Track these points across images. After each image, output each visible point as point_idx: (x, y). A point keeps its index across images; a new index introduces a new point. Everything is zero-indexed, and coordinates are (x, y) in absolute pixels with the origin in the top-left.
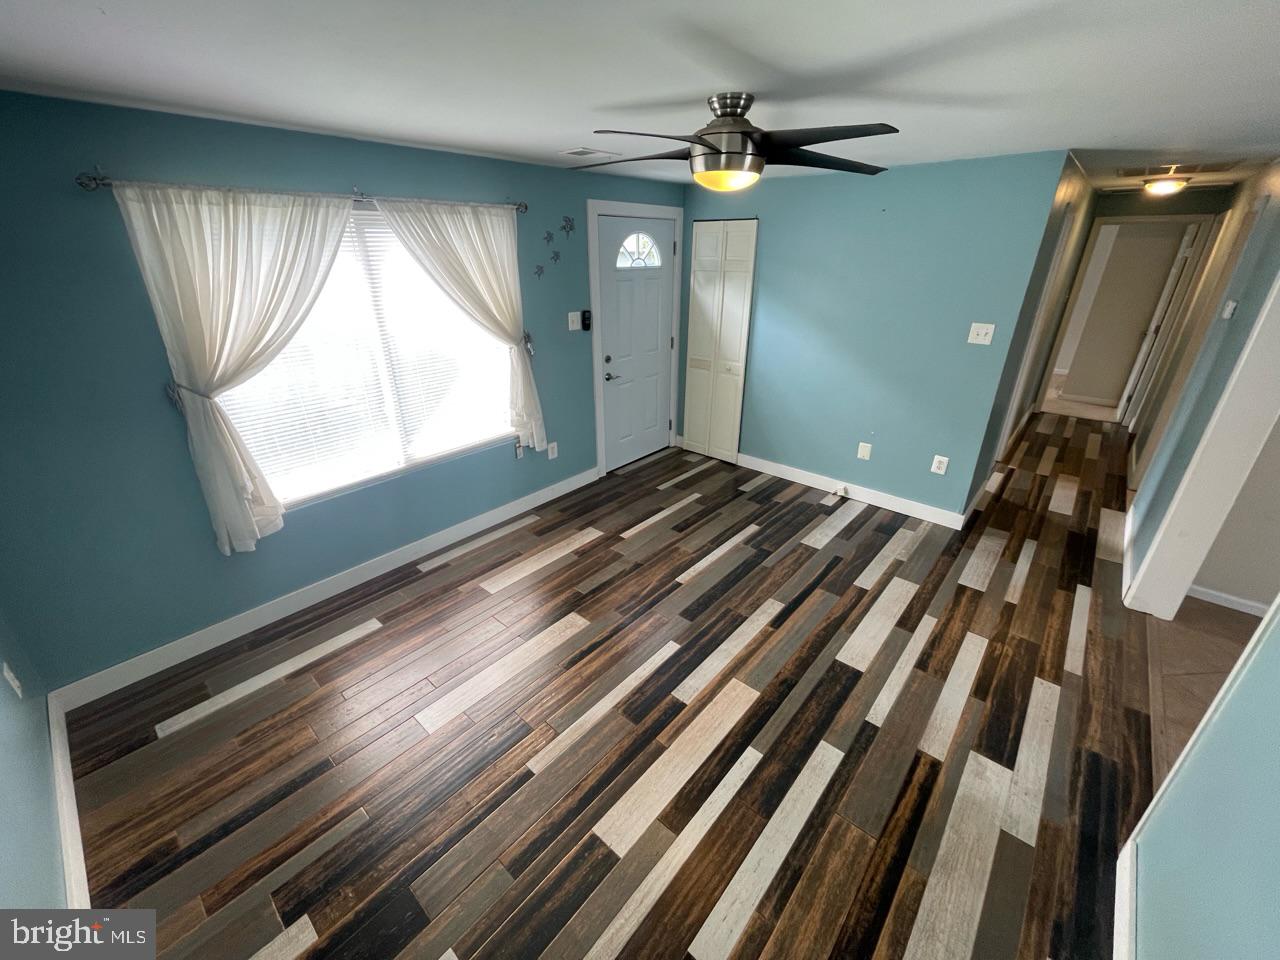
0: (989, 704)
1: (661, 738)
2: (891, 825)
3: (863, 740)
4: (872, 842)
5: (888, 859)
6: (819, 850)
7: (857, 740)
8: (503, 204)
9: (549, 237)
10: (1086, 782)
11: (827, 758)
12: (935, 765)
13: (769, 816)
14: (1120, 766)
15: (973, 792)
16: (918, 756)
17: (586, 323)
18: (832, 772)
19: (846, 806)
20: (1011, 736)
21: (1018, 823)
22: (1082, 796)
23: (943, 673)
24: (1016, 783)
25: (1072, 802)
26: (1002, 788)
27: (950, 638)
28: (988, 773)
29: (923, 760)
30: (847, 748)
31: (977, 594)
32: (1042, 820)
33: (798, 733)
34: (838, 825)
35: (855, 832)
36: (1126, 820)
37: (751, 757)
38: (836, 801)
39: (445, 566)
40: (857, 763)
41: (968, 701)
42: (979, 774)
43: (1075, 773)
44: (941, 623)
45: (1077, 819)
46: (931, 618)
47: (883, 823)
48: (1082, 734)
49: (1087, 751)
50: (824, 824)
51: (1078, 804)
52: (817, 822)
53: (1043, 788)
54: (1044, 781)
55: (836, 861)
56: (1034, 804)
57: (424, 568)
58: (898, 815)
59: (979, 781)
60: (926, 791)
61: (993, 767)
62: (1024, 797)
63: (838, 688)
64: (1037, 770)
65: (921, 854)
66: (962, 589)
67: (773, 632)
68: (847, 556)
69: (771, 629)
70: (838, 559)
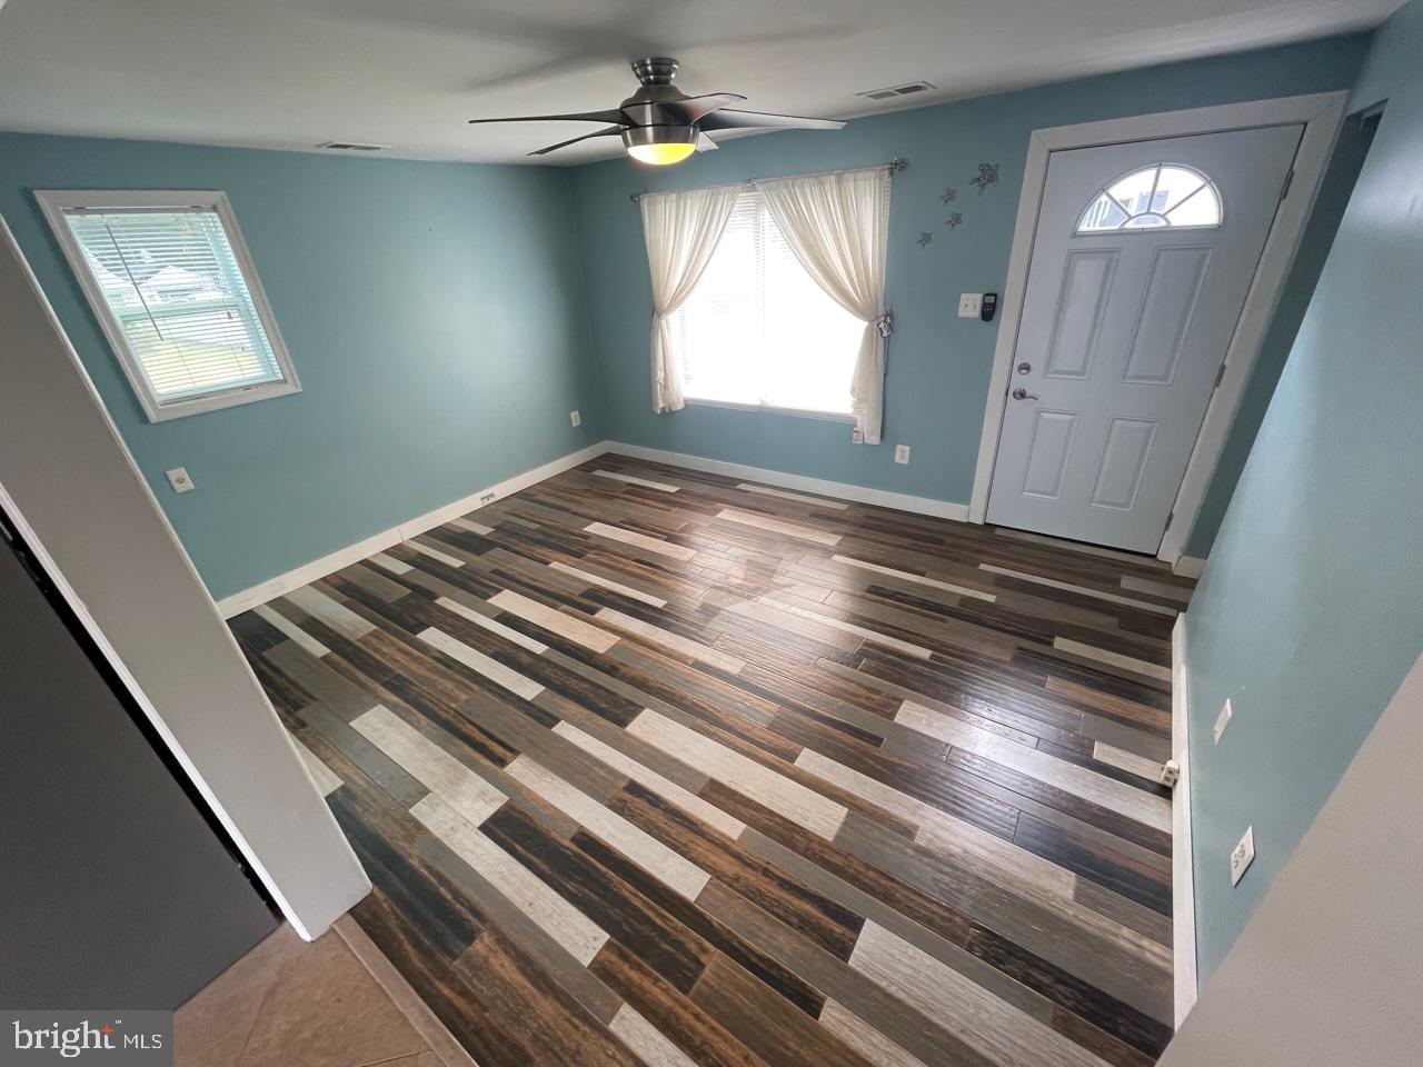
0: (568, 843)
1: (565, 607)
2: (460, 718)
3: (539, 714)
4: (454, 706)
5: (439, 712)
6: (458, 677)
7: (540, 710)
8: (873, 166)
9: (950, 196)
10: (444, 899)
11: (529, 689)
12: (502, 763)
13: (491, 656)
14: (446, 960)
15: (468, 784)
16: (515, 753)
17: (989, 312)
18: (514, 691)
19: (485, 697)
20: (519, 848)
21: (431, 807)
22: (433, 884)
23: (620, 808)
24: (465, 825)
25: (429, 869)
26: (465, 809)
27: (692, 842)
28: (482, 803)
29: (508, 754)
30: (534, 702)
31: (844, 950)
32: (427, 830)
33: (556, 674)
34: (471, 689)
35: (464, 697)
36: (394, 917)
37: (539, 648)
38: (490, 690)
39: (747, 492)
40: (519, 708)
41: (576, 823)
42: (482, 794)
43: (456, 894)
44: (732, 845)
45: (415, 863)
46: (740, 832)
47: (464, 714)
48: (502, 941)
49: (480, 931)
50: (476, 682)
51: (426, 874)
52: (478, 679)
53: (452, 848)
54: (457, 852)
55: (449, 685)
56: (441, 831)
57: (742, 486)
58: (468, 725)
59: (477, 792)
60: (480, 748)
61: (486, 811)
62: (450, 824)
63: (603, 705)
64: (472, 852)
65: (435, 732)
66: (855, 925)
67: (686, 663)
68: (881, 752)
69: (690, 662)
70: (877, 741)
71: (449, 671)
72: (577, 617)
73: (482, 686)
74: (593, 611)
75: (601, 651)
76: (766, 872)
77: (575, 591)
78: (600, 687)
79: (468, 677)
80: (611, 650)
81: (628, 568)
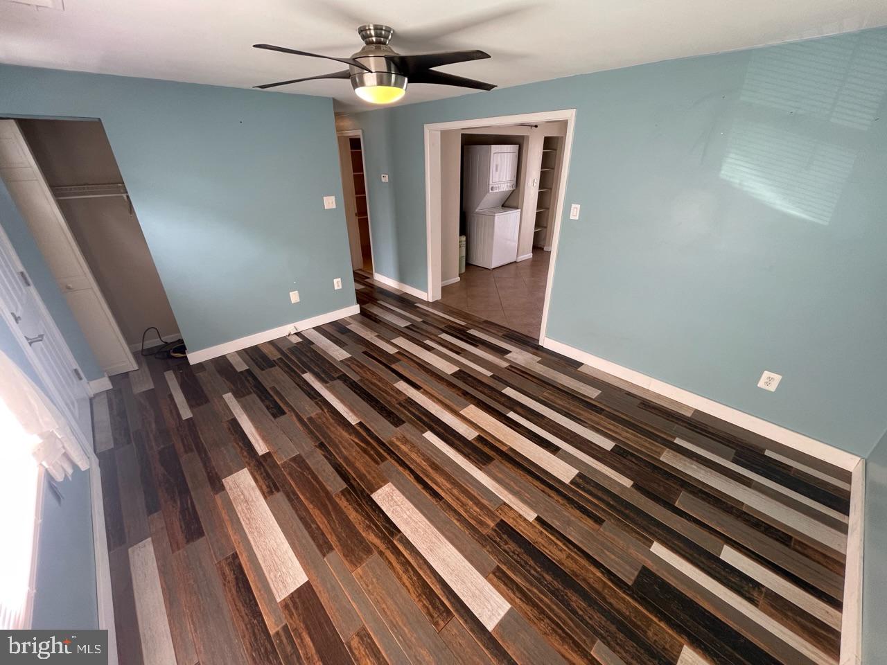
15: (523, 362)
16: (509, 370)
20: (496, 347)
24: (517, 353)
26: (520, 356)
28: (514, 357)
53: (518, 349)
54: (515, 348)
56: (525, 353)
59: (518, 360)
61: (511, 355)
63: (468, 378)
64: (511, 347)
67: (424, 390)
68: (364, 349)
69: (422, 390)
70: (365, 353)
71: (567, 411)
72: (490, 434)
73: (539, 399)
74: (479, 438)
75: (472, 406)
76: (422, 335)
77: (498, 464)
78: (472, 387)
79: (553, 406)
80: (466, 406)
81: (449, 486)
